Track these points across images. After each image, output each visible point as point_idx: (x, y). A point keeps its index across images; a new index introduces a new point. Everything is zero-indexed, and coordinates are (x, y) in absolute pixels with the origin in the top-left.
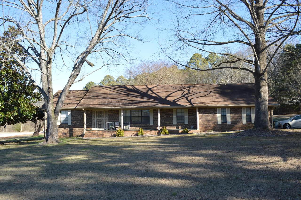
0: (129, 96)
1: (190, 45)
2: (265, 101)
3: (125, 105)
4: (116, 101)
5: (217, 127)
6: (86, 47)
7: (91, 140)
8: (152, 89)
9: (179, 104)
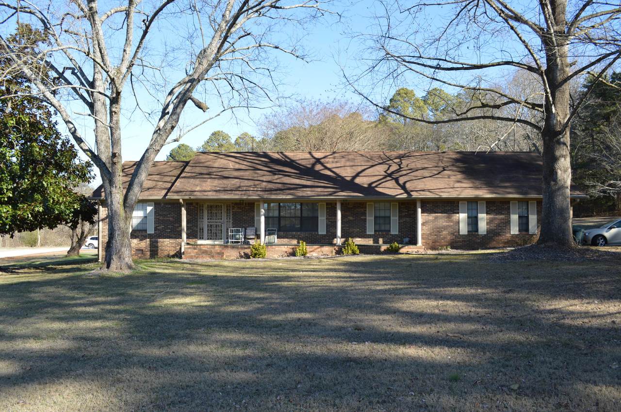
0: (275, 174)
1: (410, 69)
2: (563, 187)
3: (268, 193)
4: (248, 185)
5: (459, 240)
6: (186, 71)
7: (201, 265)
8: (322, 161)
9: (381, 192)
